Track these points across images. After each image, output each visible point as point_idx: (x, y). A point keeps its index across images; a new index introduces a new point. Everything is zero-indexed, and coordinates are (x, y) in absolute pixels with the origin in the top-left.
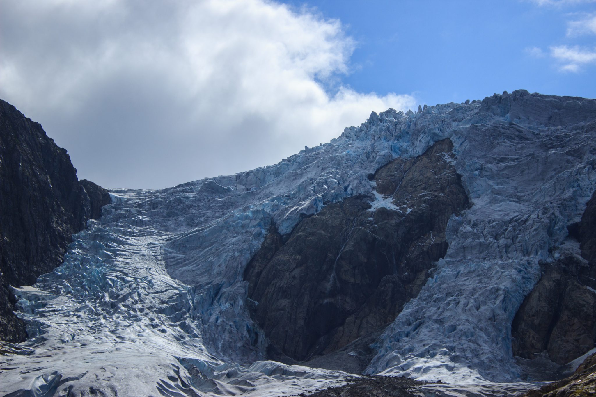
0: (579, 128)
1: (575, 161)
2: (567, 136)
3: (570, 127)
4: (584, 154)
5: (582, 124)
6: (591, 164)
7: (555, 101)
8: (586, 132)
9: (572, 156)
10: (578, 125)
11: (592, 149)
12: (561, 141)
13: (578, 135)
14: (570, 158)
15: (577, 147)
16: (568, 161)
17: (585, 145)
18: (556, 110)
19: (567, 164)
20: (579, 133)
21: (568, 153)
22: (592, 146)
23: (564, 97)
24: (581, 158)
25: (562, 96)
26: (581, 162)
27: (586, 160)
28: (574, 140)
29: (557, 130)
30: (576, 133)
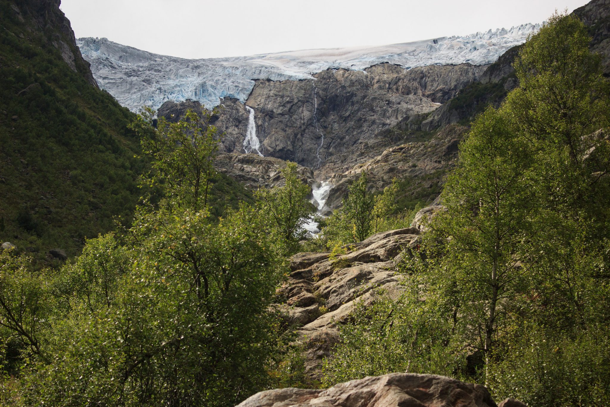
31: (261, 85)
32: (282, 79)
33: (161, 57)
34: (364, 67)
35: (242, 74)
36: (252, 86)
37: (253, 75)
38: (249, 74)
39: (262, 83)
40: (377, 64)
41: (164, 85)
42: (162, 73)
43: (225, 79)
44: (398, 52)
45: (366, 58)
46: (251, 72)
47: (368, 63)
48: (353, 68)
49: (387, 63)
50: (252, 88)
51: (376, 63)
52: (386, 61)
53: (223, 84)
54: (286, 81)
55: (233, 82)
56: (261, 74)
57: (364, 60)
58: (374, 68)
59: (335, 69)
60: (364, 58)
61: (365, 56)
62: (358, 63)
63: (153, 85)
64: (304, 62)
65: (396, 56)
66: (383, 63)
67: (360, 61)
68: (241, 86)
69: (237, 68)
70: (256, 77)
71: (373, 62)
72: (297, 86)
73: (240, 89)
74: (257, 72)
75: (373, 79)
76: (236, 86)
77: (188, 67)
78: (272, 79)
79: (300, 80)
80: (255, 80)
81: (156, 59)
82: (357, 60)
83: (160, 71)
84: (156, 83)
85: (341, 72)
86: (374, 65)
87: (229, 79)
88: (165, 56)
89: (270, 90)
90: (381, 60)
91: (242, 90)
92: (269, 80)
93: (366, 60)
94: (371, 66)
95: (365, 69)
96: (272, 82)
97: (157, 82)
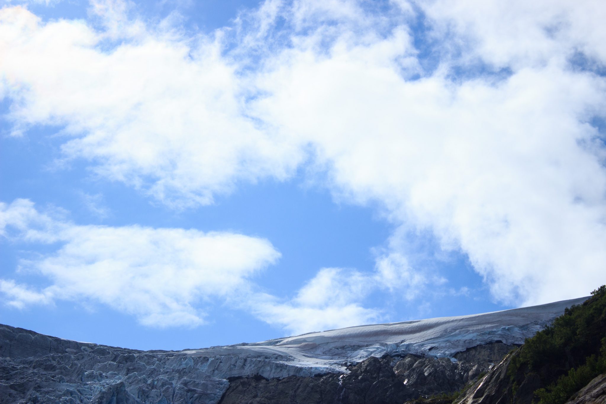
0: (27, 363)
1: (18, 396)
2: (14, 368)
3: (19, 360)
4: (28, 390)
5: (31, 358)
6: (33, 401)
7: (8, 331)
8: (34, 368)
9: (16, 390)
10: (27, 359)
11: (36, 386)
12: (8, 373)
13: (25, 370)
14: (12, 391)
15: (22, 381)
16: (10, 395)
17: (31, 381)
18: (8, 341)
19: (9, 397)
20: (26, 368)
21: (12, 387)
22: (37, 383)
23: (18, 328)
24: (24, 393)
25: (16, 327)
26: (24, 398)
27: (29, 397)
28: (20, 374)
29: (5, 361)
30: (24, 367)
31: (240, 388)
32: (284, 374)
33: (77, 346)
34: (453, 351)
35: (211, 369)
36: (221, 389)
37: (231, 370)
38: (225, 367)
39: (243, 384)
40: (480, 345)
41: (47, 393)
42: (57, 371)
43: (172, 379)
44: (521, 324)
45: (459, 334)
46: (228, 364)
47: (461, 343)
48: (432, 353)
49: (499, 342)
50: (222, 393)
51: (478, 343)
52: (496, 339)
53: (164, 388)
54: (289, 378)
55: (186, 384)
56: (246, 368)
57: (456, 338)
58: (473, 352)
59: (398, 356)
60: (455, 335)
61: (457, 331)
62: (443, 345)
63: (29, 393)
64: (343, 348)
65: (516, 329)
66: (491, 343)
67: (448, 341)
68: (199, 390)
69: (206, 359)
70: (236, 373)
71: (471, 341)
72: (307, 385)
73: (196, 395)
74: (239, 364)
75: (467, 370)
76: (189, 391)
77: (114, 360)
78: (265, 375)
79: (319, 375)
80: (231, 379)
81: (67, 350)
82: (441, 340)
83: (53, 368)
84: (35, 389)
85: (408, 360)
86: (474, 348)
87: (180, 378)
88: (87, 345)
89: (256, 396)
90: (487, 338)
91: (200, 397)
92: (258, 378)
93: (459, 338)
94: (468, 350)
95: (455, 355)
96: (263, 381)
97: (38, 388)
